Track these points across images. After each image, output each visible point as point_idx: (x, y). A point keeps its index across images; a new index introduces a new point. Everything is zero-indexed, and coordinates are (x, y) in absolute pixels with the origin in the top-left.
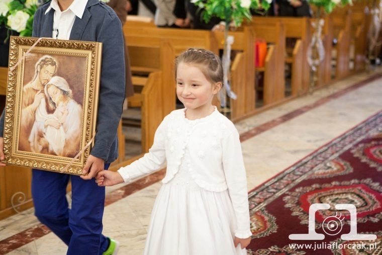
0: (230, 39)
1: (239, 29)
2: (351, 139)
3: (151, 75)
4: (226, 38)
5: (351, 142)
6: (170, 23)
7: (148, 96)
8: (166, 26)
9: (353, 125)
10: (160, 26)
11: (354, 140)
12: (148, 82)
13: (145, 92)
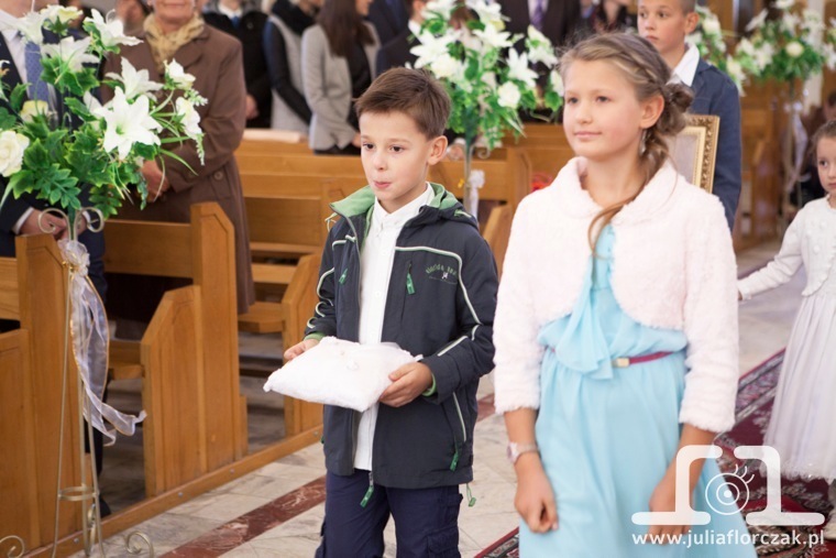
0: (477, 178)
1: (497, 155)
2: (753, 393)
3: (303, 260)
4: (468, 175)
5: (753, 401)
6: (343, 144)
7: (298, 308)
8: (334, 151)
9: (756, 362)
10: (319, 152)
11: (761, 395)
12: (296, 277)
13: (290, 299)
